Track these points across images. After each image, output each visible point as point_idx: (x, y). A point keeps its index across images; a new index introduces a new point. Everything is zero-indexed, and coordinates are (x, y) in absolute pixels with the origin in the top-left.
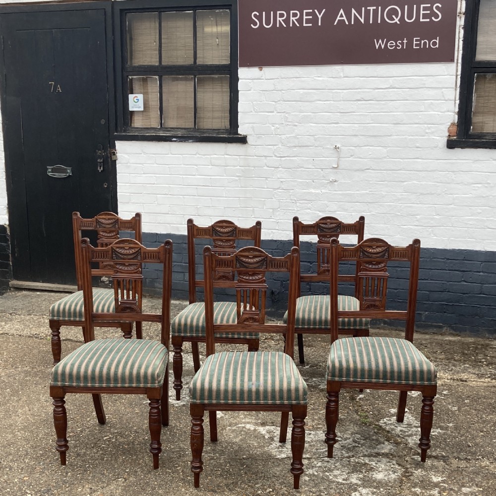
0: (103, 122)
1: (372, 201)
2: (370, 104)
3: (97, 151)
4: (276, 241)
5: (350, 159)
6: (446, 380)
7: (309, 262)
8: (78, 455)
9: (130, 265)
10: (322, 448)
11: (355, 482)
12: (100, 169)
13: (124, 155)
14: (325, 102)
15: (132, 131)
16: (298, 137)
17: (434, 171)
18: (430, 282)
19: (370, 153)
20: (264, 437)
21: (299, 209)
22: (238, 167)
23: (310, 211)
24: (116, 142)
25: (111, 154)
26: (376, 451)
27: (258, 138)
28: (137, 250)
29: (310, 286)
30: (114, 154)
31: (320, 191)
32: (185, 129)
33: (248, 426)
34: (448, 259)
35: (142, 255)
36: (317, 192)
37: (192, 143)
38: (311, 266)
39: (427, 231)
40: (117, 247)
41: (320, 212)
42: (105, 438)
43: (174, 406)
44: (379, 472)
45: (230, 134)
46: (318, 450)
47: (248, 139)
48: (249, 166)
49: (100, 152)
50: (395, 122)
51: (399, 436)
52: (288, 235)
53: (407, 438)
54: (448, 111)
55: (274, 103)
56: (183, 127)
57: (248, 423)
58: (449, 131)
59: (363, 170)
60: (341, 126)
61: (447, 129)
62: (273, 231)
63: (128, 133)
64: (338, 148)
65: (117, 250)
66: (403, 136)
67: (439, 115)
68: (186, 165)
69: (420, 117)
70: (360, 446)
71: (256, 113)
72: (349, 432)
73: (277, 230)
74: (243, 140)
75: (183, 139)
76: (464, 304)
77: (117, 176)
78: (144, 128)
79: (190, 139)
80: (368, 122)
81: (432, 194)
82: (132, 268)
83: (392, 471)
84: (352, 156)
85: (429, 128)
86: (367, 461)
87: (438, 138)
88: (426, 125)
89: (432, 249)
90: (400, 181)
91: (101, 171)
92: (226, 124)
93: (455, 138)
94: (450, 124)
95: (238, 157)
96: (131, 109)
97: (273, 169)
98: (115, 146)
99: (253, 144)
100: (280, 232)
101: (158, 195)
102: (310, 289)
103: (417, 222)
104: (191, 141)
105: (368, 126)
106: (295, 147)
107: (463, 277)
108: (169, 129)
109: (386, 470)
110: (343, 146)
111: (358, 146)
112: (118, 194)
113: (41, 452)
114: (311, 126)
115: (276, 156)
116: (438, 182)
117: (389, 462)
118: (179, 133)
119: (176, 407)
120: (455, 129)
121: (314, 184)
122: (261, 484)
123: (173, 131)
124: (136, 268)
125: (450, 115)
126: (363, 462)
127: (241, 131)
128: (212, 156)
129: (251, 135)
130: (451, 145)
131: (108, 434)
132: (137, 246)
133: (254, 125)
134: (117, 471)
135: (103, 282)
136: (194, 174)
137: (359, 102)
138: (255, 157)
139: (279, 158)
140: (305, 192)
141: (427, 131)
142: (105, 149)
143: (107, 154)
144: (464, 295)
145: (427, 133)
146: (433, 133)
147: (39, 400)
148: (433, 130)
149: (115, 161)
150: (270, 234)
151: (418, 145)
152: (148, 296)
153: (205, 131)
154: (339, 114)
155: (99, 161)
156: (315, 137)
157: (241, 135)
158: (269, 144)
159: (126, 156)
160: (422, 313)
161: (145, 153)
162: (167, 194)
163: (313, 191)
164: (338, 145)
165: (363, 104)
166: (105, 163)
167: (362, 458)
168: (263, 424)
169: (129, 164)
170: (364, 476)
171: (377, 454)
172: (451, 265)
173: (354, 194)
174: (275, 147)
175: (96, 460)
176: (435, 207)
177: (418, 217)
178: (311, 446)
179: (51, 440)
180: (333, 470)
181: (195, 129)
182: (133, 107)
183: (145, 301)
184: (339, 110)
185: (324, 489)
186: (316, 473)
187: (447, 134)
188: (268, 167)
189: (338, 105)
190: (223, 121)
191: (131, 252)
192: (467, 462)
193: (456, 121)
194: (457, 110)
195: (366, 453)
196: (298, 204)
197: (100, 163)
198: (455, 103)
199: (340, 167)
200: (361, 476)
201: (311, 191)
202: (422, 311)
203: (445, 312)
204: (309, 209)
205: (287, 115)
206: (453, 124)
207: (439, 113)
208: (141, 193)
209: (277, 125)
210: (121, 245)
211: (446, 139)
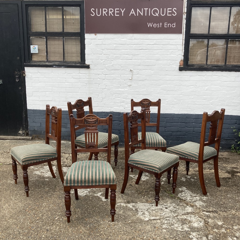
0: (18, 58)
1: (147, 94)
2: (146, 51)
3: (15, 72)
4: (104, 112)
5: (137, 75)
6: (192, 172)
7: (119, 121)
8: (47, 230)
9: (93, 126)
10: (162, 213)
11: (188, 230)
12: (17, 80)
13: (29, 74)
14: (125, 50)
15: (33, 62)
16: (113, 65)
17: (174, 80)
18: (172, 128)
19: (146, 73)
20: (132, 209)
21: (114, 98)
22: (86, 79)
23: (119, 98)
24: (25, 67)
25: (22, 73)
26: (186, 211)
27: (95, 66)
28: (96, 119)
29: (120, 131)
30: (24, 73)
31: (124, 90)
32: (59, 61)
33: (122, 204)
34: (180, 118)
35: (99, 122)
36: (123, 90)
37: (63, 68)
38: (120, 123)
39: (171, 106)
40: (87, 118)
41: (124, 99)
42: (56, 219)
43: (81, 196)
44: (194, 223)
45: (81, 64)
46: (161, 214)
47: (90, 66)
48: (91, 79)
49: (17, 72)
50: (157, 59)
51: (191, 202)
52: (110, 109)
53: (194, 203)
54: (179, 55)
55: (102, 50)
56: (58, 61)
57: (121, 202)
58: (180, 63)
59: (143, 80)
60: (132, 61)
61: (179, 63)
62: (103, 108)
63: (31, 63)
64: (132, 71)
65: (87, 119)
66: (160, 65)
67: (175, 56)
68: (60, 78)
69: (167, 57)
70: (178, 209)
71: (94, 55)
72: (168, 202)
73: (105, 107)
74: (88, 67)
75: (59, 66)
76: (187, 136)
77: (26, 84)
78: (39, 61)
79: (62, 66)
80: (145, 59)
81: (173, 90)
82: (94, 128)
83: (199, 221)
84: (138, 74)
85: (172, 62)
86: (186, 218)
87: (175, 66)
88: (170, 61)
89: (173, 114)
90: (159, 85)
91: (18, 81)
92: (79, 59)
93: (182, 66)
94: (180, 60)
95: (85, 74)
96: (32, 52)
97: (102, 80)
98: (25, 69)
99: (92, 68)
100: (106, 108)
101: (46, 92)
102: (120, 133)
103: (166, 103)
104: (63, 67)
105: (145, 61)
106: (112, 70)
107: (186, 125)
108: (51, 62)
109: (197, 221)
110: (134, 70)
111: (141, 70)
112: (26, 92)
113: (27, 231)
114: (120, 61)
115: (103, 74)
116: (175, 85)
117: (195, 217)
118: (57, 63)
119: (83, 197)
120: (182, 62)
121: (121, 86)
122: (146, 237)
123: (53, 62)
124: (95, 127)
125: (180, 56)
126: (184, 218)
127: (87, 62)
128: (73, 74)
129: (91, 64)
130: (181, 69)
131: (57, 216)
132: (96, 118)
133: (93, 60)
134: (71, 237)
135: (20, 133)
136: (64, 82)
137: (141, 50)
138: (94, 75)
139: (105, 75)
140: (117, 90)
141: (171, 63)
142: (19, 71)
143: (20, 73)
144: (187, 133)
145: (170, 64)
146: (173, 64)
147: (11, 199)
148: (173, 63)
149: (25, 76)
150: (101, 109)
151: (167, 69)
152: (43, 139)
153: (69, 62)
154: (132, 55)
155: (16, 76)
156: (122, 66)
157: (87, 65)
158: (100, 69)
159: (30, 74)
160: (169, 141)
161: (40, 73)
162: (52, 92)
163: (121, 90)
164: (132, 70)
165: (142, 51)
166: (19, 78)
167: (183, 216)
168: (128, 202)
169: (32, 78)
170: (189, 226)
171: (187, 213)
172: (181, 120)
173: (139, 91)
174: (103, 70)
175: (58, 232)
176: (174, 96)
177: (167, 100)
178: (156, 212)
179: (29, 223)
180: (174, 224)
181: (64, 62)
182: (33, 51)
183: (42, 142)
184: (132, 54)
185: (176, 235)
186: (167, 227)
187: (179, 65)
188: (100, 79)
189: (132, 52)
190: (77, 58)
191: (93, 120)
192: (226, 212)
193: (183, 59)
194: (183, 54)
195: (183, 213)
196: (114, 96)
197: (17, 77)
198: (182, 51)
199: (133, 79)
200: (188, 226)
201: (120, 90)
202: (169, 140)
203: (178, 140)
204: (119, 97)
205: (108, 56)
206: (181, 60)
207: (176, 56)
208: (38, 92)
209: (104, 60)
210: (89, 117)
211: (179, 67)
